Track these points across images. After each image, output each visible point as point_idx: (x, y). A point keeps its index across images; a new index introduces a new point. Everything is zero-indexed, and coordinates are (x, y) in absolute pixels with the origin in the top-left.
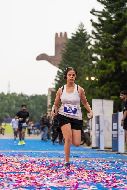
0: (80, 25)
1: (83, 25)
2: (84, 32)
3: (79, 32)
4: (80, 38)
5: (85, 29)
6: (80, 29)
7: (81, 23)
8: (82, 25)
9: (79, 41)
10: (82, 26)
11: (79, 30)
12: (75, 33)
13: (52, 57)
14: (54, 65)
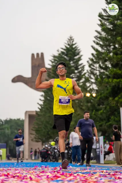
0: (69, 40)
1: (73, 39)
2: (74, 46)
3: (68, 47)
4: (70, 52)
5: (76, 44)
6: (69, 43)
7: (71, 37)
8: (71, 39)
9: (69, 55)
10: (72, 41)
11: (69, 45)
12: (65, 48)
13: (29, 78)
14: (31, 87)
